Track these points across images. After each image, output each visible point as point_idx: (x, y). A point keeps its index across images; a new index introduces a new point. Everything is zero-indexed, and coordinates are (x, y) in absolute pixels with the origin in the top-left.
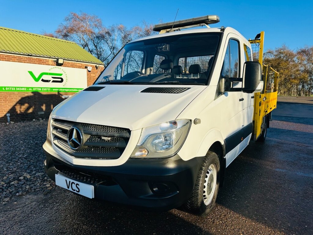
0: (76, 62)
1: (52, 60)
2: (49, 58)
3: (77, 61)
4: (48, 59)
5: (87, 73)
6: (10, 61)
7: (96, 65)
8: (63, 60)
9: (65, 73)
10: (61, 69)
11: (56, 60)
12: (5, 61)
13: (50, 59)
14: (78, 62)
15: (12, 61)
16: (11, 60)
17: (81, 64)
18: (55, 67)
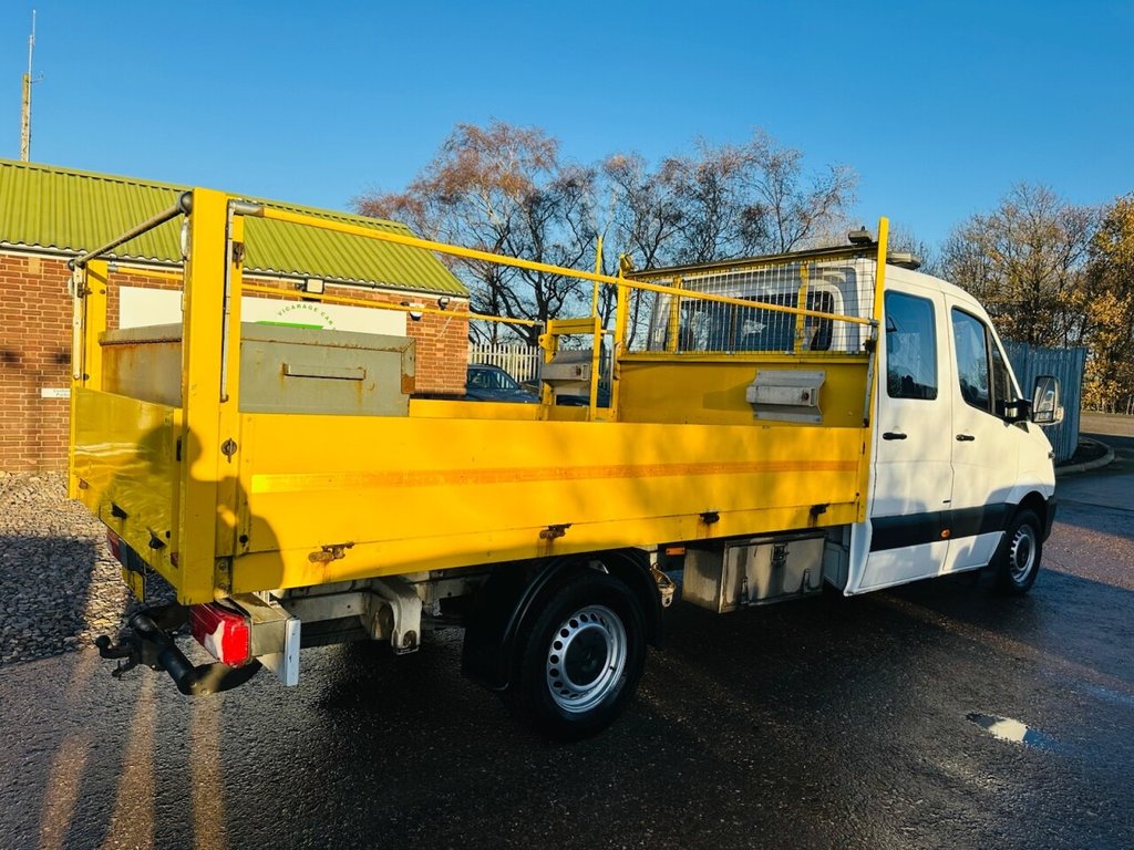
0: (370, 289)
1: (288, 283)
2: (281, 276)
3: (373, 287)
4: (277, 279)
5: (408, 324)
6: (158, 287)
7: (438, 297)
8: (321, 282)
9: (331, 322)
10: (319, 311)
11: (302, 282)
12: (145, 286)
13: (282, 279)
14: (375, 290)
15: (165, 288)
16: (162, 285)
17: (389, 294)
18: (299, 306)
